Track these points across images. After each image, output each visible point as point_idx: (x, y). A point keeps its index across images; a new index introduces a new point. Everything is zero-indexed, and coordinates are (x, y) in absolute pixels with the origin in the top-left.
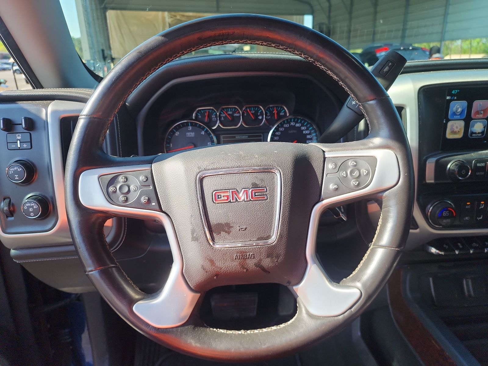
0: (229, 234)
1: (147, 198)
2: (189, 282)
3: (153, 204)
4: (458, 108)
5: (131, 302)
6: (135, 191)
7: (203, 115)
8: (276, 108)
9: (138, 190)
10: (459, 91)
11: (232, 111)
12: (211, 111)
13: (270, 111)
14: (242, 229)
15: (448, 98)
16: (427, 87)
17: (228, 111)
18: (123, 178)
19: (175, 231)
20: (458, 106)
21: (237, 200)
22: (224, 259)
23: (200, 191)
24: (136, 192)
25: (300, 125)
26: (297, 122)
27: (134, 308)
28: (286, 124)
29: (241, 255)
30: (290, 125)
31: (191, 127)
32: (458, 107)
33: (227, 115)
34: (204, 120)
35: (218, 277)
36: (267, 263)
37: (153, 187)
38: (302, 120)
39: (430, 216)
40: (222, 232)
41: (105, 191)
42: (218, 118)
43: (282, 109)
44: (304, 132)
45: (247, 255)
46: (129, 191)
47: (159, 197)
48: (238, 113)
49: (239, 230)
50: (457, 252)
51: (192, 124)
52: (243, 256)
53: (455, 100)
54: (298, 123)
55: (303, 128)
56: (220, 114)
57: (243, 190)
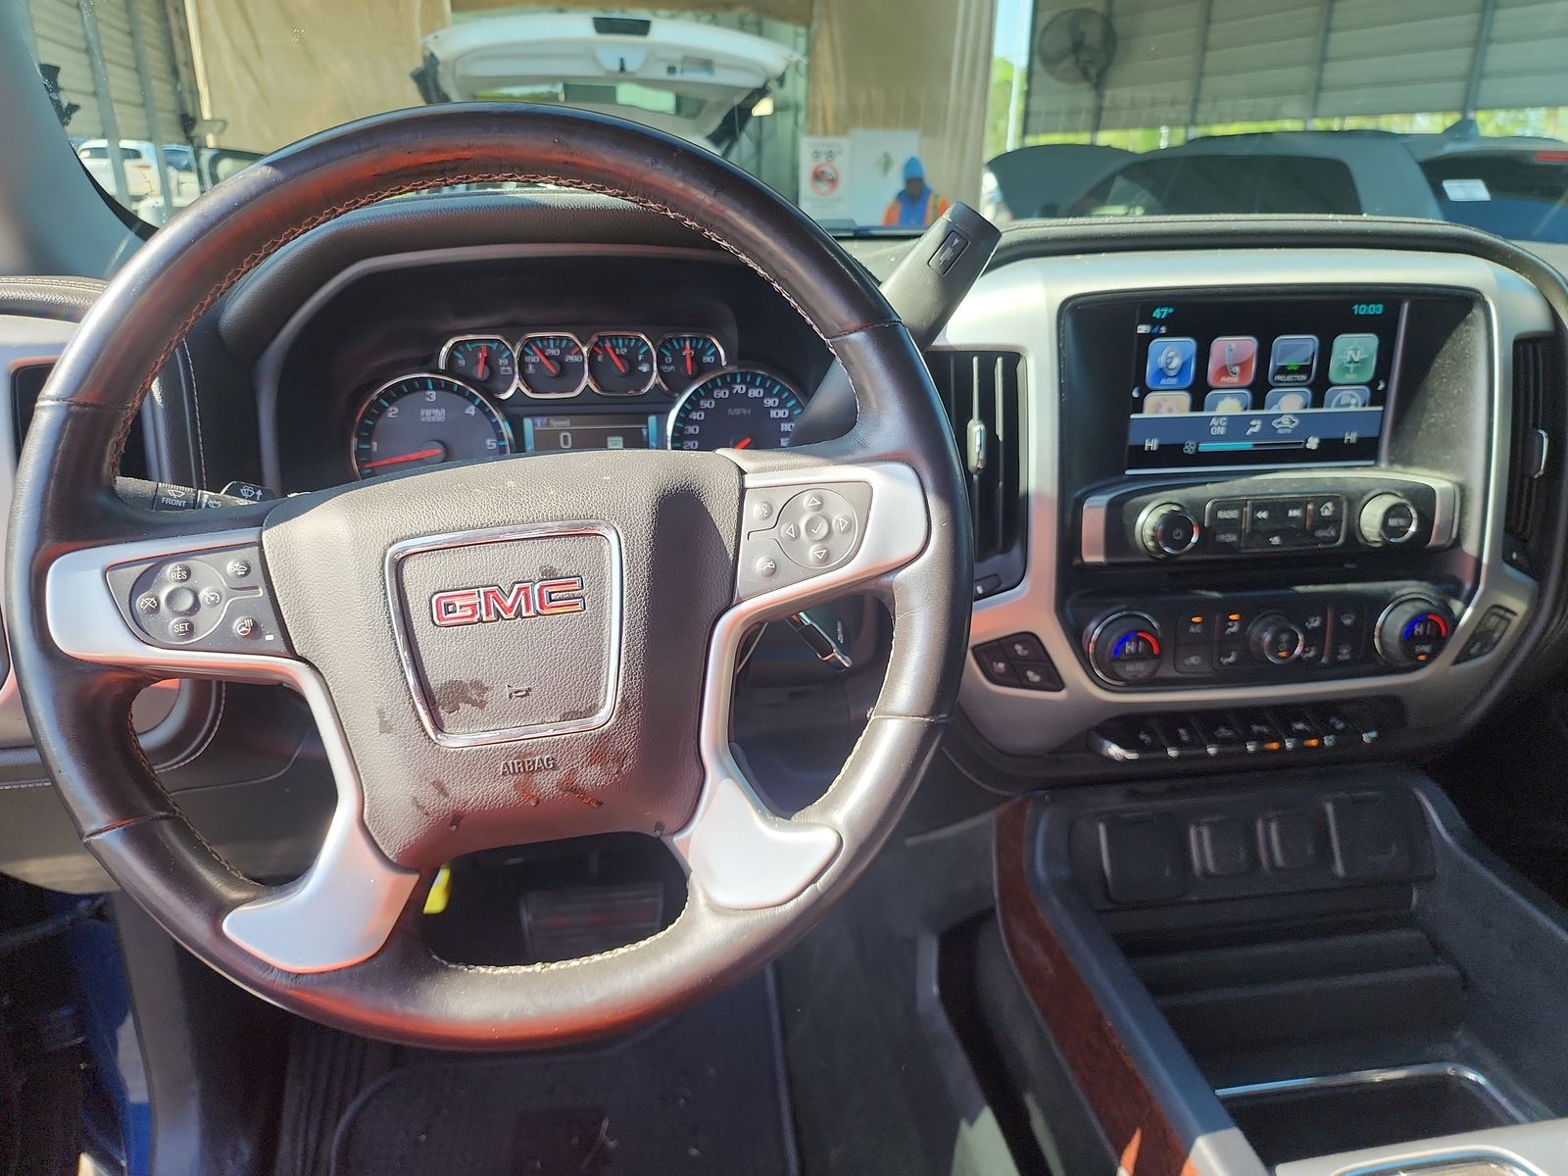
0: (482, 708)
1: (249, 622)
2: (383, 844)
3: (270, 638)
4: (1172, 358)
5: (218, 910)
6: (214, 604)
7: (472, 358)
8: (691, 344)
9: (223, 600)
10: (1171, 310)
11: (559, 347)
12: (495, 346)
13: (673, 351)
14: (519, 694)
15: (1143, 329)
16: (1083, 299)
17: (549, 347)
18: (178, 569)
19: (336, 708)
20: (1170, 352)
21: (499, 616)
22: (470, 777)
23: (396, 595)
24: (218, 606)
25: (762, 395)
26: (751, 385)
27: (226, 926)
28: (721, 388)
29: (519, 763)
30: (731, 392)
31: (434, 393)
32: (1171, 354)
33: (544, 360)
34: (474, 374)
35: (461, 825)
36: (591, 776)
37: (266, 591)
38: (764, 379)
39: (1095, 653)
40: (462, 705)
41: (124, 608)
42: (517, 369)
43: (708, 345)
44: (773, 414)
45: (534, 762)
46: (196, 605)
47: (285, 617)
48: (576, 354)
49: (510, 696)
50: (1172, 753)
51: (437, 386)
52: (524, 765)
53: (1163, 335)
54: (756, 387)
55: (769, 402)
56: (522, 354)
57: (517, 586)
